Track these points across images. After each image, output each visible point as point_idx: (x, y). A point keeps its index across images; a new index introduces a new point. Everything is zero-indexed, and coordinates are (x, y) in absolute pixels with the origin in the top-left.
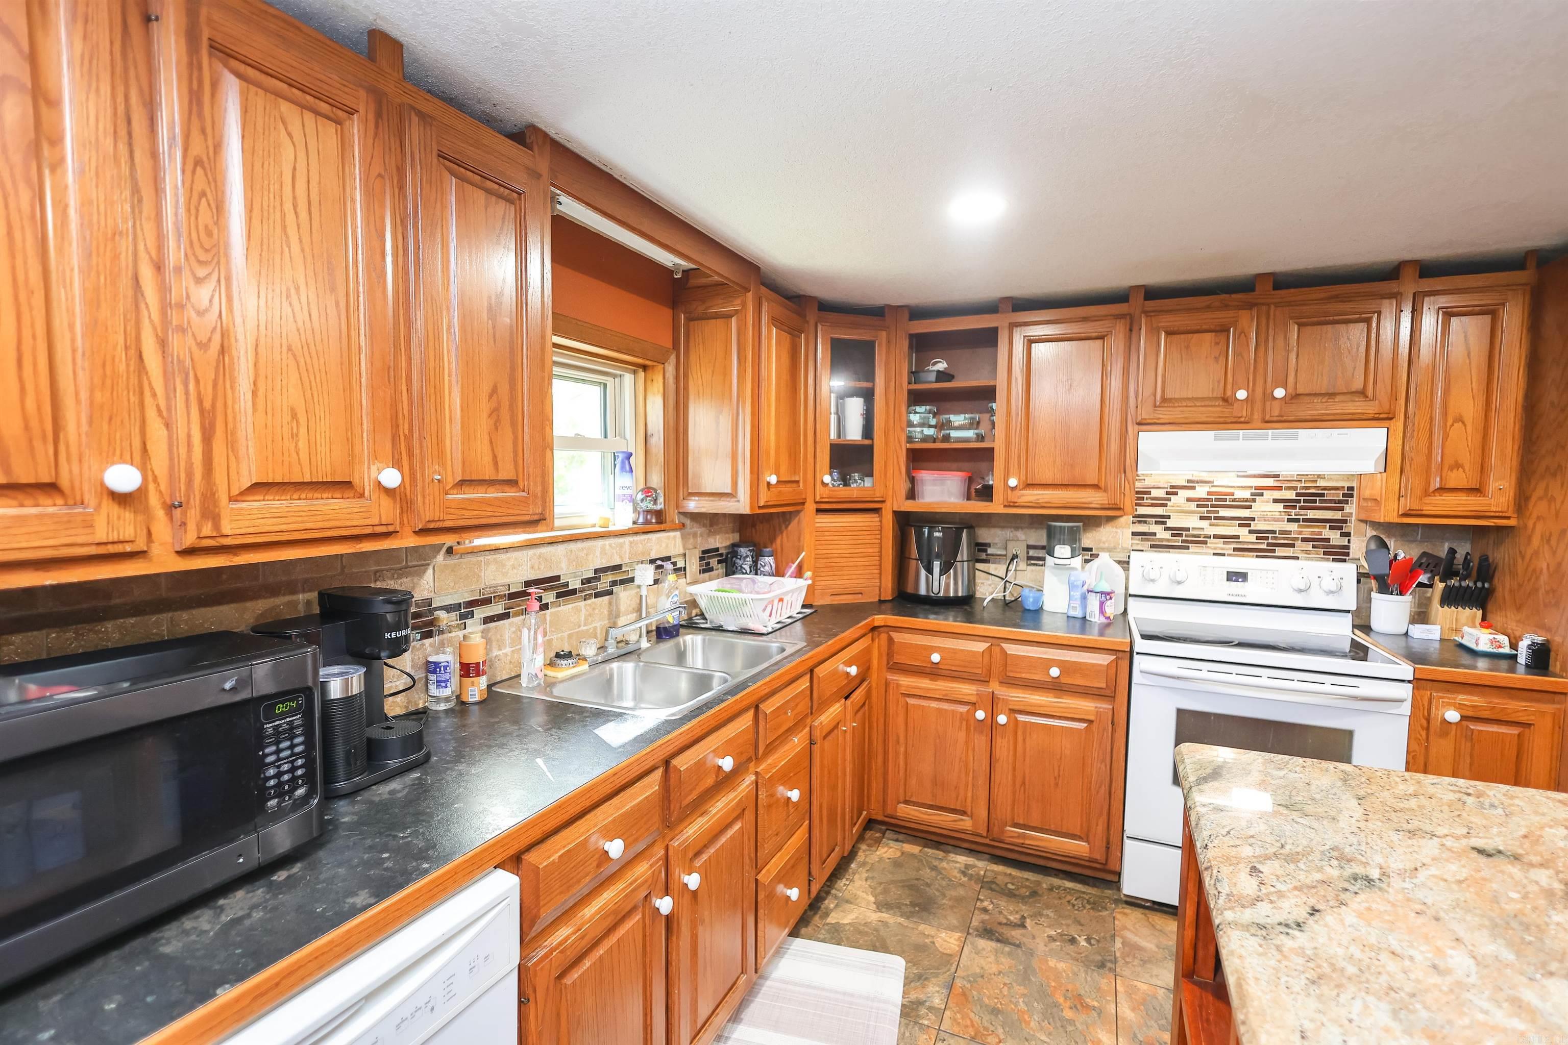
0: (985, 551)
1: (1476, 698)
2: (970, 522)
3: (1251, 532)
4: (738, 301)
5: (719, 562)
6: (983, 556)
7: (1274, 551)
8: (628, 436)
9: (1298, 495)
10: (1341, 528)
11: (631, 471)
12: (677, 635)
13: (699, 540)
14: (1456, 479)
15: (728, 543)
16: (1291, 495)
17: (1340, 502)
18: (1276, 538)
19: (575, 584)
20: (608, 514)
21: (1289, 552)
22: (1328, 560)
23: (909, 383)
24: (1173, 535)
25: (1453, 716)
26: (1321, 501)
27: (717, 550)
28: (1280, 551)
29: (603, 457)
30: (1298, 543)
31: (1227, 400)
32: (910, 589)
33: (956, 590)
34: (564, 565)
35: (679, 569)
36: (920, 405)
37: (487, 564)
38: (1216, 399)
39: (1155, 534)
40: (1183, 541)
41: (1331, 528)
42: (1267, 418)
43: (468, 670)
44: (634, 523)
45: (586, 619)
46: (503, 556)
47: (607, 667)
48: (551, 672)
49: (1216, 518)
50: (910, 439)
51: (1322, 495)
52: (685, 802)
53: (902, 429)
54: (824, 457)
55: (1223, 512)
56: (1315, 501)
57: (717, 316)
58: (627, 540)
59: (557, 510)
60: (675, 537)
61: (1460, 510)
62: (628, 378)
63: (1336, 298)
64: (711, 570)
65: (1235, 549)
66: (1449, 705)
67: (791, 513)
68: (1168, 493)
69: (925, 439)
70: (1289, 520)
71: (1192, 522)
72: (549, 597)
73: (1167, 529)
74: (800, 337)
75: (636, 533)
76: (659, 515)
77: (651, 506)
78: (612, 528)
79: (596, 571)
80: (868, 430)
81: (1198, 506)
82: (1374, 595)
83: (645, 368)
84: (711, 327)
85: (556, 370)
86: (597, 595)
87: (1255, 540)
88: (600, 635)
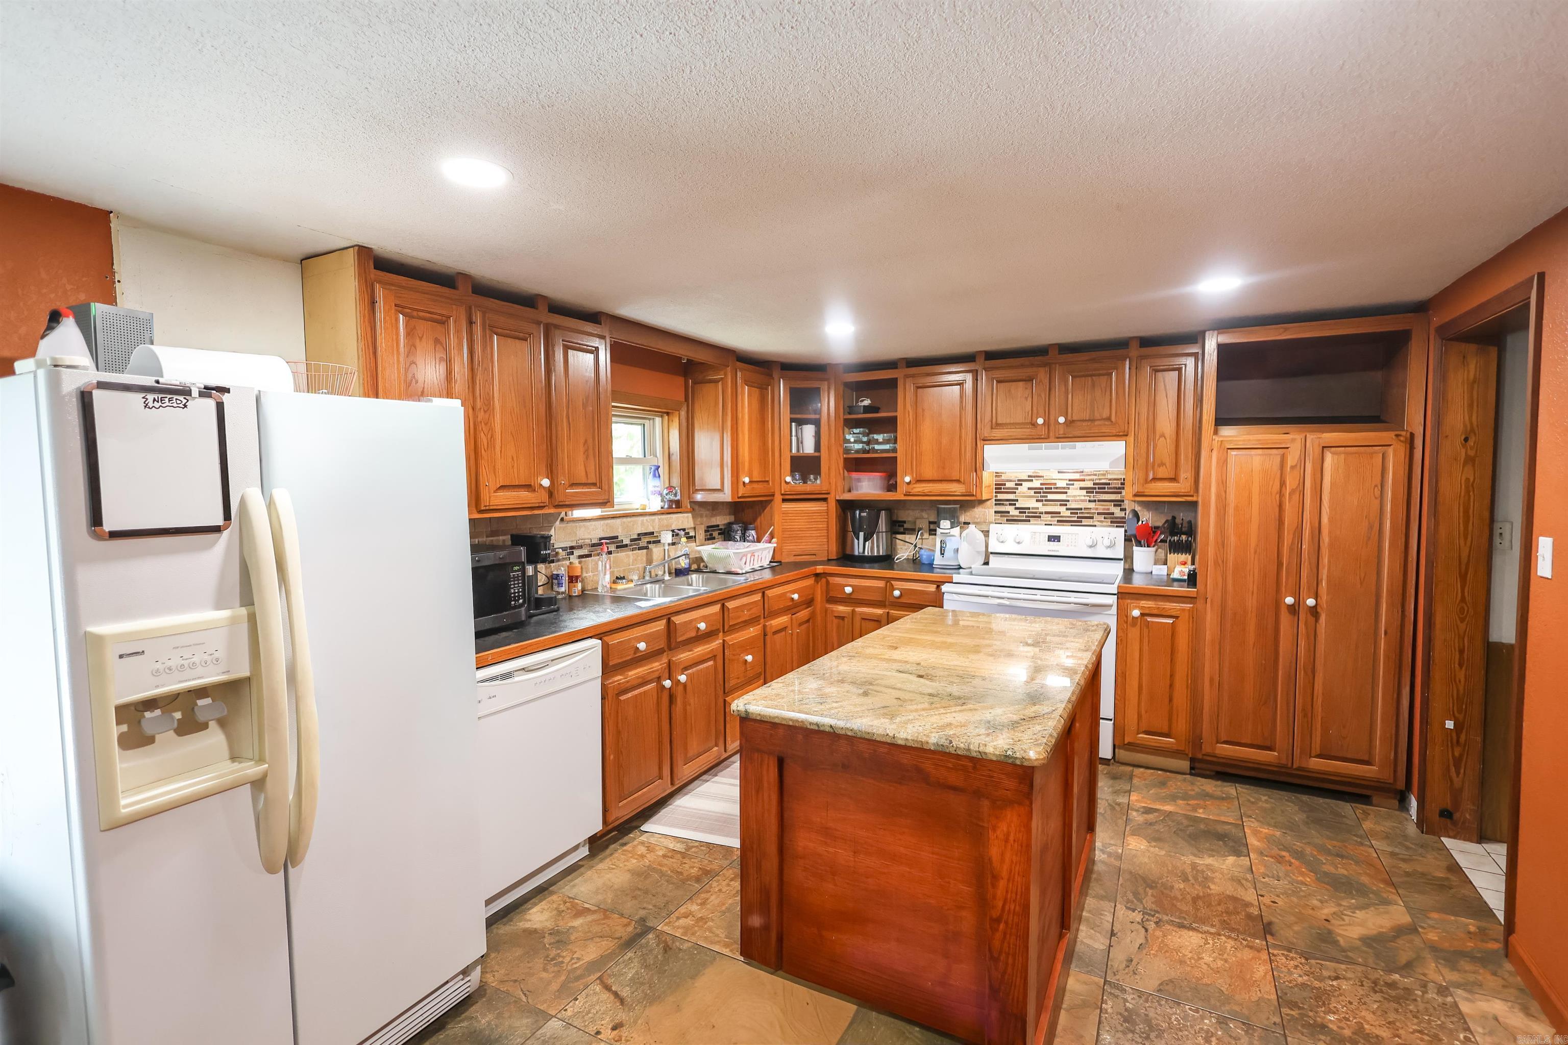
0: (903, 526)
1: (1150, 603)
2: (890, 507)
3: (1067, 509)
4: (722, 372)
5: (719, 534)
6: (902, 530)
7: (1081, 522)
8: (658, 455)
9: (1094, 484)
10: (1120, 505)
11: (659, 476)
12: (688, 574)
13: (705, 519)
14: (1162, 472)
15: (726, 522)
16: (1090, 484)
17: (1119, 488)
18: (1082, 513)
19: (626, 541)
20: (645, 502)
21: (1090, 522)
22: (1114, 526)
23: (844, 414)
24: (1020, 512)
25: (1136, 613)
26: (1108, 488)
27: (718, 526)
28: (1085, 522)
29: (644, 469)
30: (1096, 516)
31: (1034, 425)
32: (848, 552)
33: (878, 551)
34: (620, 530)
35: (691, 537)
36: (856, 428)
37: (580, 527)
38: (1027, 423)
39: (1009, 512)
40: (1026, 517)
41: (1115, 505)
42: (1057, 436)
43: (573, 579)
44: (662, 508)
45: (633, 562)
46: (588, 524)
47: (644, 587)
48: (614, 586)
49: (1046, 501)
50: (847, 451)
51: (1109, 484)
52: (679, 640)
53: (841, 445)
54: (787, 465)
55: (1050, 497)
56: (1105, 488)
57: (711, 381)
58: (656, 518)
59: (615, 500)
60: (688, 517)
61: (1165, 492)
62: (658, 420)
63: (1093, 360)
64: (714, 538)
65: (1058, 521)
66: (1135, 608)
67: (766, 501)
68: (1016, 485)
69: (857, 451)
70: (1090, 501)
71: (1032, 504)
72: (612, 548)
73: (1016, 508)
74: (767, 389)
75: (663, 514)
76: (678, 504)
77: (672, 497)
78: (647, 510)
79: (639, 535)
80: (818, 447)
81: (1035, 493)
82: (1135, 548)
83: (668, 414)
84: (708, 388)
85: (614, 419)
86: (640, 549)
87: (1069, 515)
88: (641, 570)
